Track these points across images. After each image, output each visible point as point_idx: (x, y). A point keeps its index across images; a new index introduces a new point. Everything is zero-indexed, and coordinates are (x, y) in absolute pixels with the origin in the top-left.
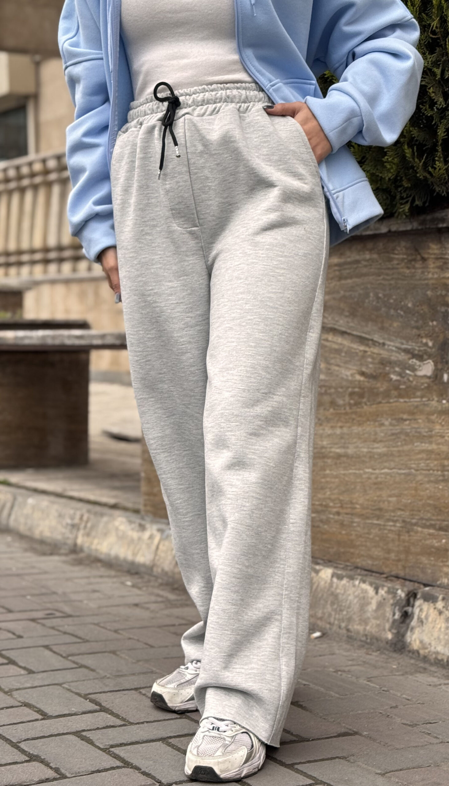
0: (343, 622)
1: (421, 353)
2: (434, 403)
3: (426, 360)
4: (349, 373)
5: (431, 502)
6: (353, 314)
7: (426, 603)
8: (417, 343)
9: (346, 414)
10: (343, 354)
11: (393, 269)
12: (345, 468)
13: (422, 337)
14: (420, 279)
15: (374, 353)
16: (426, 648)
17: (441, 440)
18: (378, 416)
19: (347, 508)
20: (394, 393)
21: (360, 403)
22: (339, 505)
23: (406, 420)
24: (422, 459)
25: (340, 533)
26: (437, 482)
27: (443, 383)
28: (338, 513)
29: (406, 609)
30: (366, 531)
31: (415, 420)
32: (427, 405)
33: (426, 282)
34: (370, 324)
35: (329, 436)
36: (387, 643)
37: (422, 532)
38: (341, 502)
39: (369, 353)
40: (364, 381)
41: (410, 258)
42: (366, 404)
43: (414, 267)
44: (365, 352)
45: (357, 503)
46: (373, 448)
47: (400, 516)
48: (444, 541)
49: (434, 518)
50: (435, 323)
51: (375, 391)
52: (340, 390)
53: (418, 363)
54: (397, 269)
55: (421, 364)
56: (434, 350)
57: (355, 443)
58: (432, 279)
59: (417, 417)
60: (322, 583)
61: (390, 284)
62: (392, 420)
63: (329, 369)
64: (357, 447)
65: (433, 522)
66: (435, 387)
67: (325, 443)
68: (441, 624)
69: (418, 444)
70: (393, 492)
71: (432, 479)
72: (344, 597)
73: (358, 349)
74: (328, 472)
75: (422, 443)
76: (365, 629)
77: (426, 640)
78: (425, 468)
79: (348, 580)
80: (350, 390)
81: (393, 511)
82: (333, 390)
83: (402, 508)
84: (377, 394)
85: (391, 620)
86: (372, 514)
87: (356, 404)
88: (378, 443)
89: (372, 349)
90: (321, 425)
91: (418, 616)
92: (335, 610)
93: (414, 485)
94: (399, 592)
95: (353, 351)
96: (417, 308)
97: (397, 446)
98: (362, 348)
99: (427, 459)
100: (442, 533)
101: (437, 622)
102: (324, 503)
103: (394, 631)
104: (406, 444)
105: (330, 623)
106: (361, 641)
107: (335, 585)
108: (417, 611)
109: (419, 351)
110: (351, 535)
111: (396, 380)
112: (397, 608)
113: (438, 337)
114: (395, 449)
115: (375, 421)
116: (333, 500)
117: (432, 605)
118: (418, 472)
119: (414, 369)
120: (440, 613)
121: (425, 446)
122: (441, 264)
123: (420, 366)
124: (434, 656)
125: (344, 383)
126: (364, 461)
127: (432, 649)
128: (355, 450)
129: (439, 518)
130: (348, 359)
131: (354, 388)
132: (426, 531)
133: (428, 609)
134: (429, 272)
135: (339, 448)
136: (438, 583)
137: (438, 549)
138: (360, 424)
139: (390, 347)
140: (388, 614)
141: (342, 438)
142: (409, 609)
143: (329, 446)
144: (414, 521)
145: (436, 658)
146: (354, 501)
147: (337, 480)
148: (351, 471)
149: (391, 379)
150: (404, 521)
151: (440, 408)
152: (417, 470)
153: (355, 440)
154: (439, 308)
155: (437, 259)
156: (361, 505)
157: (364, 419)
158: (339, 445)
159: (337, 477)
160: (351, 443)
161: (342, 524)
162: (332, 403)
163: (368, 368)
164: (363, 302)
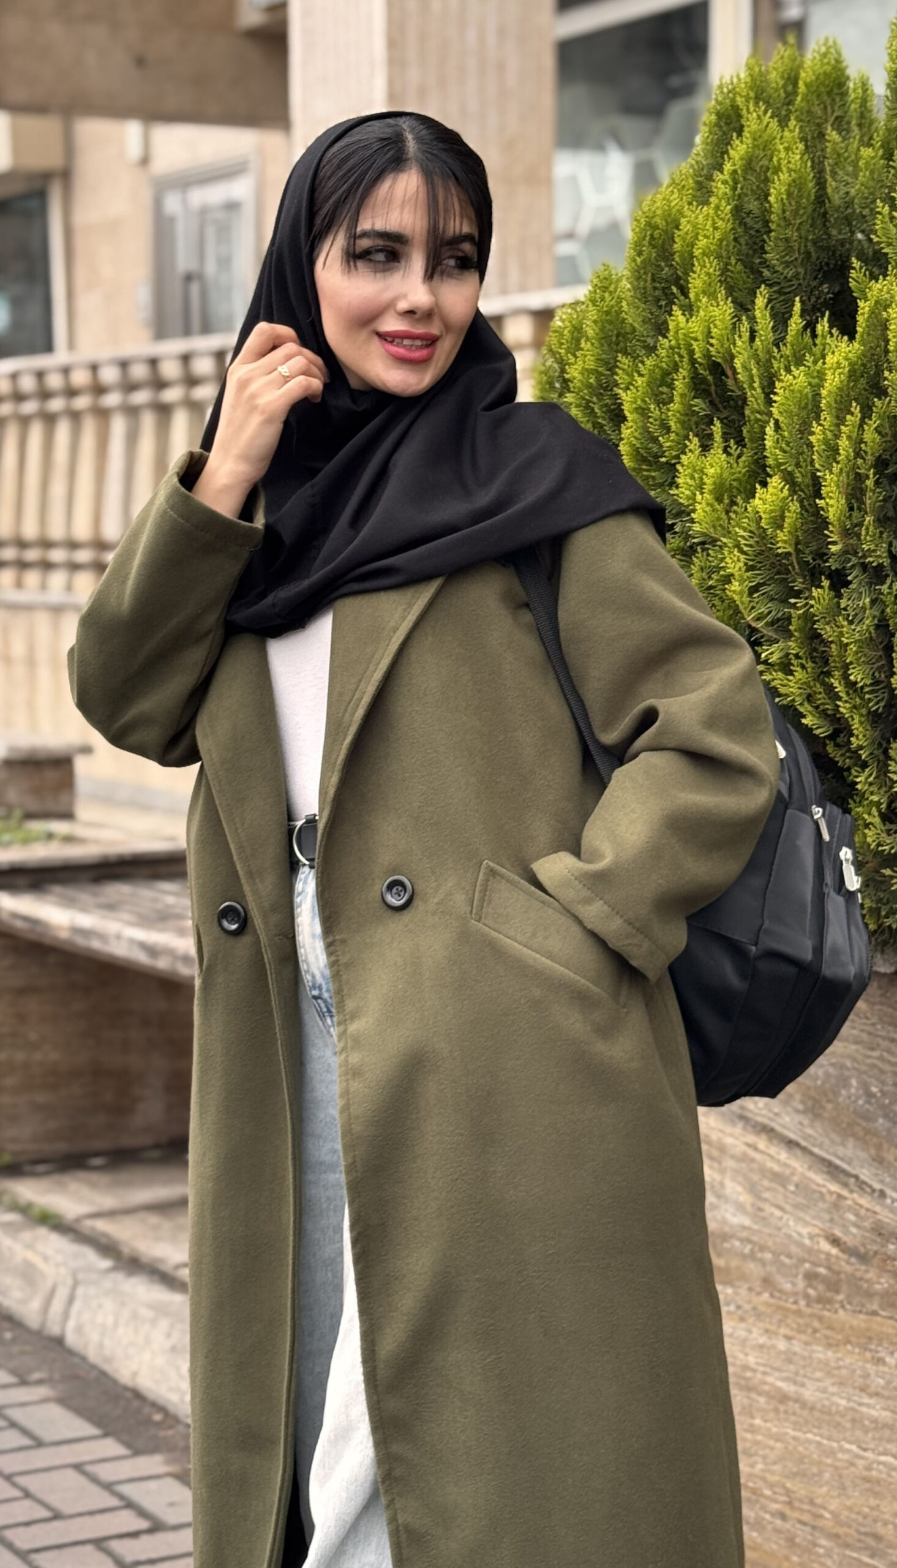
4: (805, 1231)
9: (799, 1313)
12: (796, 1426)
15: (861, 1206)
18: (870, 1339)
19: (802, 1510)
21: (830, 1301)
22: (785, 1499)
25: (787, 1558)
28: (783, 1517)
34: (851, 1143)
35: (761, 1347)
38: (788, 1492)
39: (849, 1202)
40: (837, 1257)
42: (843, 1307)
44: (840, 1196)
46: (860, 1404)
51: (865, 1285)
52: (787, 1261)
57: (818, 1380)
63: (760, 1210)
64: (824, 1390)
67: (752, 1360)
73: (824, 1186)
74: (757, 1423)
80: (807, 1266)
82: (768, 1256)
84: (869, 1295)
86: (859, 1541)
87: (820, 1300)
88: (871, 1395)
89: (855, 1196)
90: (742, 1319)
95: (815, 1187)
98: (834, 1187)
115: (866, 1349)
116: (771, 1486)
125: (794, 1249)
126: (838, 1425)
128: (818, 1395)
130: (804, 1202)
131: (816, 1264)
135: (784, 1379)
138: (829, 1346)
141: (790, 1361)
143: (761, 1369)
146: (819, 1501)
147: (779, 1445)
148: (810, 1436)
153: (818, 1374)
156: (835, 1515)
157: (840, 1337)
158: (784, 1375)
159: (778, 1438)
160: (810, 1378)
161: (791, 1541)
162: (767, 1282)
163: (847, 1232)
164: (836, 1094)
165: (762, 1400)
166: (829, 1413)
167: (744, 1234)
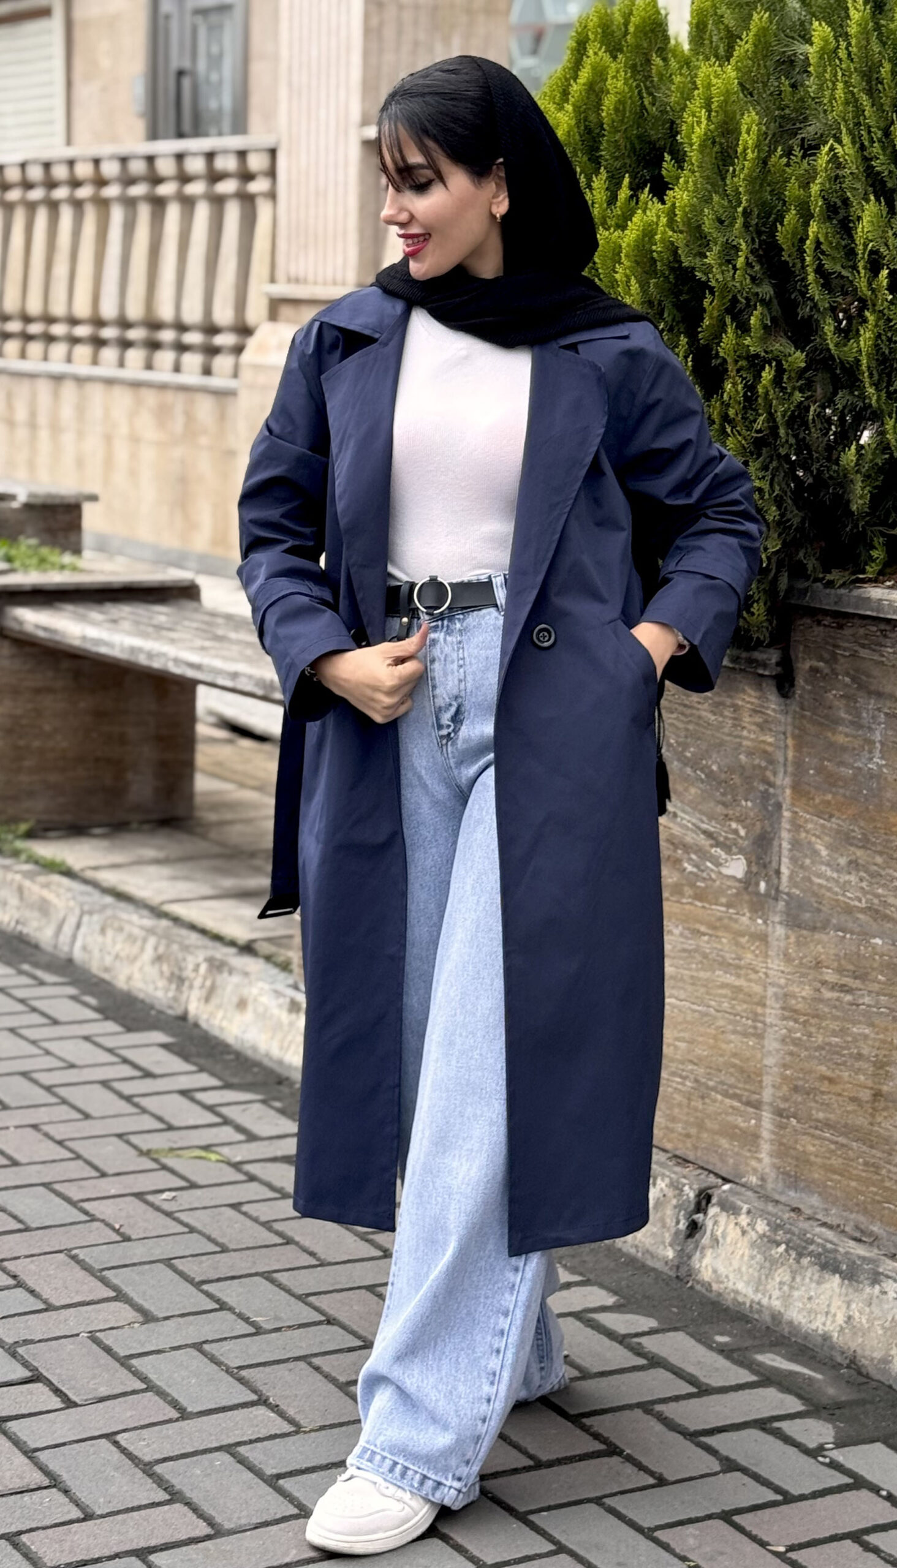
1: (728, 843)
2: (745, 920)
3: (736, 854)
5: (737, 1062)
7: (724, 1214)
8: (723, 826)
11: (691, 707)
13: (730, 819)
14: (730, 735)
16: (722, 1282)
17: (753, 976)
20: (688, 891)
23: (704, 934)
24: (725, 996)
26: (745, 1034)
27: (758, 894)
29: (695, 1217)
31: (717, 937)
32: (736, 921)
33: (738, 740)
36: (666, 1263)
37: (722, 1102)
41: (717, 699)
43: (722, 715)
47: (692, 1071)
48: (753, 1122)
49: (741, 1085)
50: (749, 804)
53: (723, 855)
54: (698, 709)
55: (729, 858)
56: (746, 842)
58: (747, 738)
59: (720, 934)
61: (687, 730)
62: (684, 928)
65: (738, 1091)
66: (746, 897)
68: (743, 1248)
69: (721, 973)
70: (682, 1034)
71: (738, 1028)
75: (726, 972)
77: (722, 1270)
78: (729, 1010)
81: (682, 1063)
83: (696, 1061)
85: (673, 1230)
91: (712, 1230)
93: (713, 1032)
94: (686, 1188)
96: (723, 776)
97: (690, 969)
99: (734, 999)
100: (751, 1110)
101: (739, 1245)
103: (677, 1247)
104: (702, 969)
108: (709, 1224)
109: (726, 838)
111: (691, 873)
112: (682, 1213)
113: (754, 825)
114: (686, 972)
117: (732, 1217)
118: (719, 1015)
119: (718, 864)
120: (744, 1233)
121: (730, 979)
122: (761, 720)
123: (726, 861)
124: (732, 1295)
127: (730, 1285)
129: (747, 1087)
132: (728, 1101)
133: (727, 1225)
134: (744, 728)
136: (744, 1180)
137: (745, 1132)
139: (684, 822)
140: (668, 1221)
142: (699, 1217)
144: (711, 1083)
145: (735, 1299)
149: (685, 869)
150: (696, 1081)
151: (753, 929)
152: (718, 1011)
154: (755, 784)
155: (755, 711)
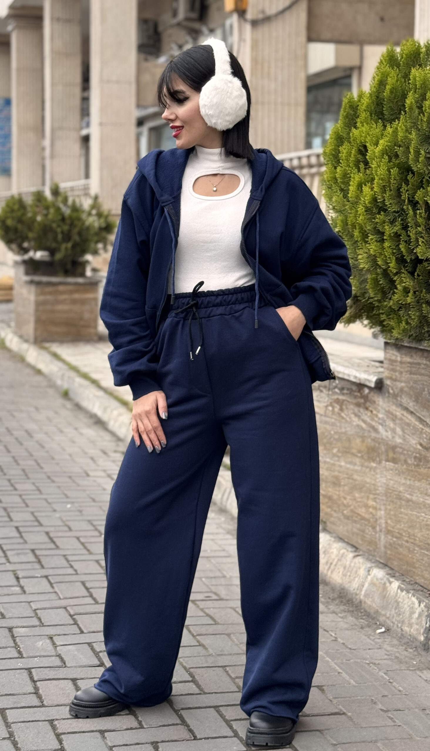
0: (400, 623)
4: (414, 442)
6: (416, 401)
9: (412, 471)
10: (411, 428)
12: (411, 510)
15: (426, 431)
19: (412, 539)
22: (407, 535)
25: (408, 556)
28: (407, 542)
30: (421, 558)
34: (425, 410)
35: (404, 484)
36: (421, 643)
38: (409, 533)
39: (424, 431)
40: (421, 450)
42: (422, 467)
44: (423, 429)
45: (416, 537)
46: (426, 499)
51: (427, 458)
52: (410, 453)
57: (417, 493)
60: (392, 592)
63: (404, 436)
64: (417, 496)
67: (401, 489)
72: (402, 605)
73: (418, 426)
74: (402, 510)
76: (410, 631)
79: (406, 592)
80: (414, 454)
82: (405, 452)
86: (424, 546)
87: (418, 465)
89: (425, 428)
90: (399, 475)
92: (396, 613)
95: (417, 427)
98: (421, 426)
102: (401, 532)
103: (425, 635)
105: (393, 622)
106: (408, 639)
107: (398, 595)
110: (414, 559)
115: (427, 480)
116: (405, 531)
125: (412, 449)
128: (416, 498)
130: (413, 432)
131: (416, 453)
135: (409, 494)
138: (419, 481)
140: (423, 622)
141: (410, 488)
143: (404, 491)
146: (416, 535)
147: (406, 517)
148: (414, 513)
153: (416, 491)
156: (419, 538)
157: (421, 477)
158: (409, 492)
159: (406, 515)
160: (414, 493)
161: (409, 549)
162: (406, 461)
163: (423, 441)
164: (422, 393)
165: (403, 502)
166: (418, 504)
167: (400, 445)
